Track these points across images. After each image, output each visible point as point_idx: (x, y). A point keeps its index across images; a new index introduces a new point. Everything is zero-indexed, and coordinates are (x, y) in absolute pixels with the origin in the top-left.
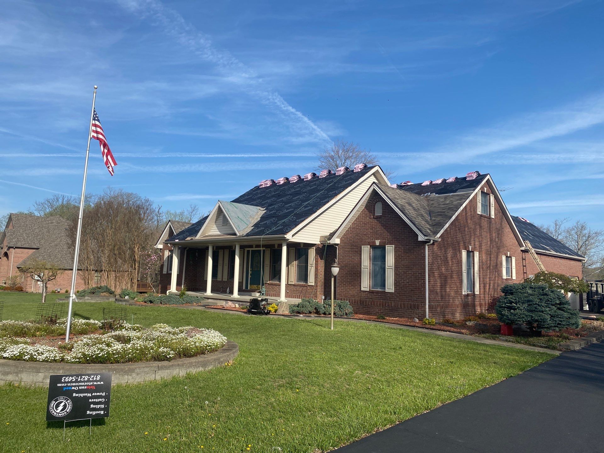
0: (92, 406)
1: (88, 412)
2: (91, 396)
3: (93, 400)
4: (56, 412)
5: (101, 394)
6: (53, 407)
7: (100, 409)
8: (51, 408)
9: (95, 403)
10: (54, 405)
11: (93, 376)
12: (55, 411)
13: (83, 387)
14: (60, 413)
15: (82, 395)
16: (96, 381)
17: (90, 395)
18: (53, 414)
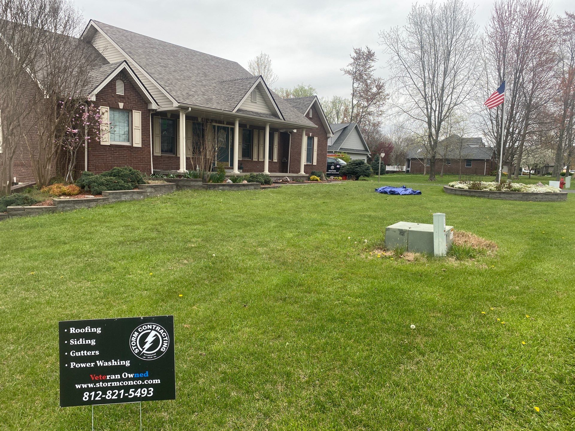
0: (93, 343)
1: (99, 331)
3: (93, 354)
4: (157, 331)
5: (78, 366)
6: (163, 340)
7: (77, 336)
8: (167, 338)
9: (88, 347)
10: (163, 344)
11: (97, 399)
12: (160, 333)
13: (113, 377)
14: (149, 329)
15: (114, 363)
16: (90, 390)
17: (100, 363)
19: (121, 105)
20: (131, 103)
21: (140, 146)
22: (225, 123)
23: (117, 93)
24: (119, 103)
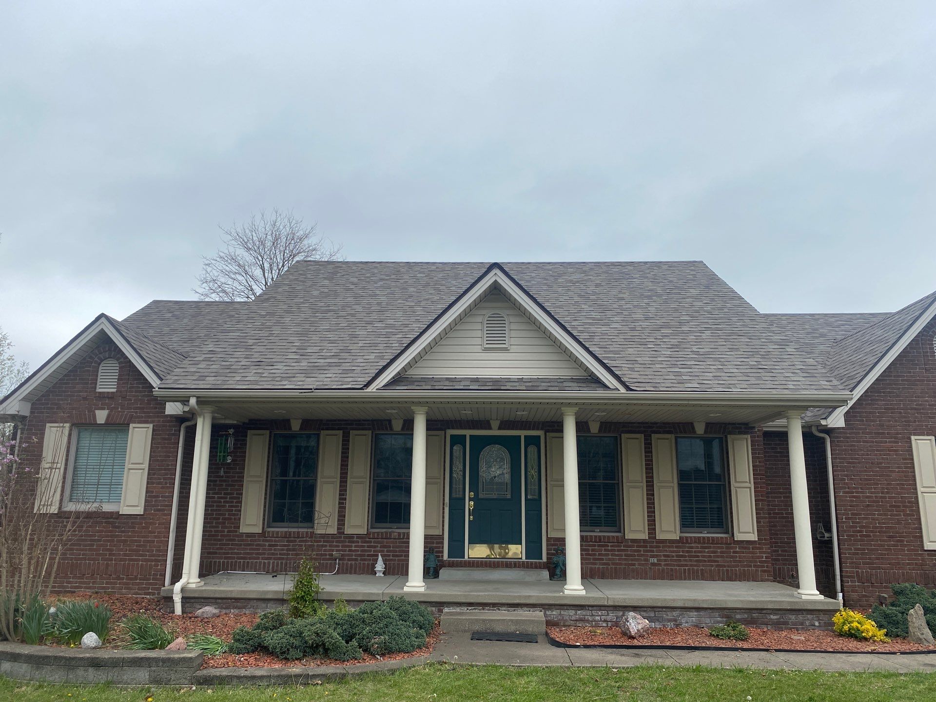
19: (101, 416)
20: (131, 408)
21: (140, 510)
22: (495, 424)
23: (98, 390)
24: (97, 412)
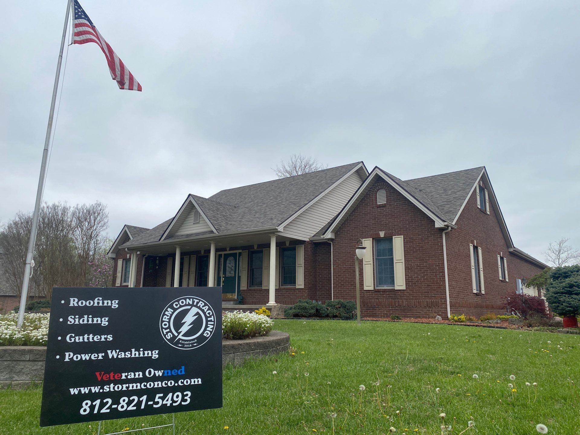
0: (105, 322)
1: (115, 304)
2: (109, 352)
3: (103, 339)
4: (199, 308)
5: (77, 358)
6: (207, 321)
7: (80, 312)
8: (212, 318)
9: (97, 329)
10: (207, 326)
11: (104, 411)
12: (203, 311)
13: (131, 376)
14: (189, 305)
15: (134, 354)
16: (92, 397)
17: (112, 354)
18: (206, 305)
